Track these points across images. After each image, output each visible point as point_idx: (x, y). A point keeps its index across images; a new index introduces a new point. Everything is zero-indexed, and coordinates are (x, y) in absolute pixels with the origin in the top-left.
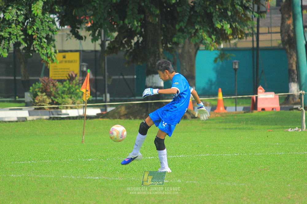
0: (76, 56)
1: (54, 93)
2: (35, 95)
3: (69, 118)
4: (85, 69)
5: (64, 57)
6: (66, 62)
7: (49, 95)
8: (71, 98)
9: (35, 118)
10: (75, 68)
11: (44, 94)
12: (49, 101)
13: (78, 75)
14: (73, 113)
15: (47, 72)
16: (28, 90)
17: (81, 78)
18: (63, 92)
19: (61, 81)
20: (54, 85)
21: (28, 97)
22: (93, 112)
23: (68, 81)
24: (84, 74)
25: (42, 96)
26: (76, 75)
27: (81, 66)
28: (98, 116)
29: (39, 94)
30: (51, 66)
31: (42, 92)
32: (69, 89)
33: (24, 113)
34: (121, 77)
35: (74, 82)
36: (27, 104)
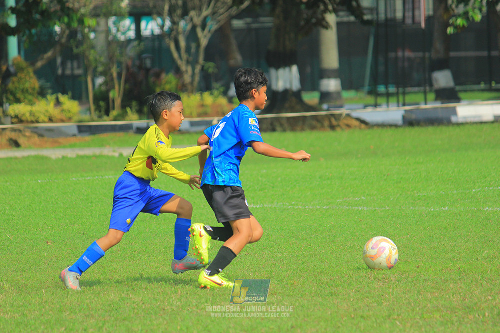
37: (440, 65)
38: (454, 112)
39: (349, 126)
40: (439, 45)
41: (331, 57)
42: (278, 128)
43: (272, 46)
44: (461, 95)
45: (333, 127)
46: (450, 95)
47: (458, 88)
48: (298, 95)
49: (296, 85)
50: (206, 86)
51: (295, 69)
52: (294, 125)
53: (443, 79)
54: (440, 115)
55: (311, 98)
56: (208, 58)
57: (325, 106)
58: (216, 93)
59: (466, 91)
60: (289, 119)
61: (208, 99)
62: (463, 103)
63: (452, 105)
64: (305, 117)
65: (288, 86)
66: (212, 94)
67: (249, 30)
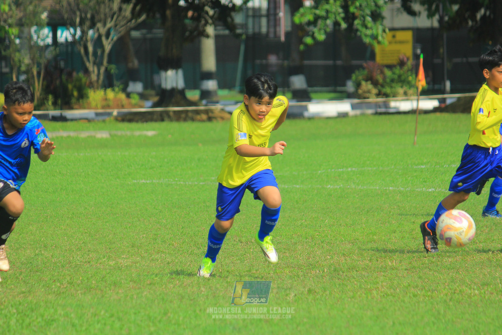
0: (408, 35)
1: (381, 81)
2: (358, 85)
3: (399, 113)
4: (419, 51)
5: (394, 36)
6: (396, 42)
7: (375, 83)
8: (402, 87)
9: (358, 112)
10: (407, 50)
11: (369, 82)
12: (375, 91)
13: (411, 58)
14: (405, 106)
15: (373, 56)
16: (349, 78)
17: (414, 63)
18: (392, 81)
19: (390, 67)
20: (382, 72)
21: (350, 87)
22: (429, 104)
23: (398, 67)
24: (417, 57)
25: (366, 86)
26: (408, 59)
27: (414, 48)
28: (435, 110)
29: (363, 83)
30: (377, 49)
31: (366, 80)
32: (400, 76)
33: (345, 106)
34: (465, 60)
35: (405, 68)
36: (349, 96)
37: (296, 71)
38: (306, 108)
39: (222, 118)
40: (295, 55)
41: (209, 62)
42: (166, 118)
43: (162, 53)
44: (313, 95)
45: (210, 119)
46: (302, 96)
47: (310, 89)
48: (182, 93)
49: (181, 84)
50: (108, 84)
51: (180, 72)
52: (179, 117)
53: (298, 82)
54: (296, 111)
55: (193, 95)
56: (110, 62)
57: (204, 102)
58: (117, 89)
59: (316, 92)
60: (175, 112)
61: (110, 94)
62: (314, 101)
63: (304, 103)
64: (187, 111)
65: (174, 85)
66: (113, 90)
67: (144, 39)
